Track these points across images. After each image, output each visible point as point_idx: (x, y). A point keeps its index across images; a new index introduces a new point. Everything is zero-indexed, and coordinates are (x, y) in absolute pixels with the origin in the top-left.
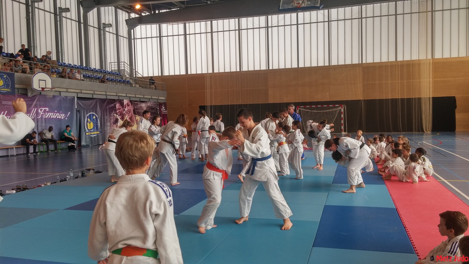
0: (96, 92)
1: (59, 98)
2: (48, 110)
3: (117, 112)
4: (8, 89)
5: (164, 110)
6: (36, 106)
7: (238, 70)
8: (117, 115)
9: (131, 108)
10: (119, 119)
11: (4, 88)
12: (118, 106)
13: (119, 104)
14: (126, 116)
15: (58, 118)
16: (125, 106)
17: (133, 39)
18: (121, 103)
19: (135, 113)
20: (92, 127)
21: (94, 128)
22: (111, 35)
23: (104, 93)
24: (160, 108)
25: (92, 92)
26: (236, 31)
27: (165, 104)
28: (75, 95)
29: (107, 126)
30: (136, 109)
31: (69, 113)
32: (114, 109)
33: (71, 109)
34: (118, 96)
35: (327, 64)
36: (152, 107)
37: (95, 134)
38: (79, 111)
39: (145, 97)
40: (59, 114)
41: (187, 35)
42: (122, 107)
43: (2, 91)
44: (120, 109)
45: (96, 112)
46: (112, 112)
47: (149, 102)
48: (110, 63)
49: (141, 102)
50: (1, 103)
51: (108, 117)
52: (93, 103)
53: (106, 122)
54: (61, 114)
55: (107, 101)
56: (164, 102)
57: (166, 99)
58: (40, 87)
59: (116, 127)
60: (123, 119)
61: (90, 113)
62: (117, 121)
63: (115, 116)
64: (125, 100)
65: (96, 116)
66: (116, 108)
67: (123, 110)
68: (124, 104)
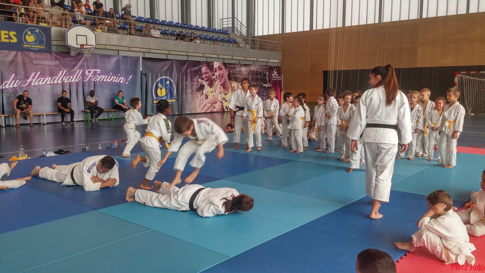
0: (172, 53)
1: (116, 59)
2: (100, 72)
3: (203, 76)
4: (41, 46)
5: (276, 76)
6: (82, 67)
7: (377, 22)
8: (203, 81)
9: (225, 72)
10: (206, 86)
11: (35, 45)
12: (204, 69)
13: (207, 67)
14: (217, 82)
15: (114, 81)
16: (215, 70)
18: (210, 66)
19: (230, 79)
20: (164, 93)
21: (167, 95)
23: (185, 54)
24: (271, 73)
25: (166, 52)
27: (278, 69)
28: (141, 55)
29: (186, 92)
30: (232, 74)
31: (131, 76)
32: (198, 73)
33: (134, 71)
34: (205, 57)
36: (257, 72)
38: (145, 74)
39: (248, 59)
40: (115, 77)
42: (211, 71)
43: (33, 48)
44: (207, 73)
45: (171, 76)
46: (195, 77)
47: (254, 66)
48: (221, 20)
49: (241, 65)
50: (32, 62)
51: (189, 83)
52: (167, 65)
53: (186, 89)
54: (120, 77)
55: (188, 62)
56: (277, 66)
57: (280, 62)
58: (78, 43)
59: (200, 95)
60: (211, 85)
61: (162, 78)
62: (202, 87)
63: (199, 81)
64: (215, 63)
65: (170, 81)
66: (201, 72)
67: (212, 75)
68: (213, 67)
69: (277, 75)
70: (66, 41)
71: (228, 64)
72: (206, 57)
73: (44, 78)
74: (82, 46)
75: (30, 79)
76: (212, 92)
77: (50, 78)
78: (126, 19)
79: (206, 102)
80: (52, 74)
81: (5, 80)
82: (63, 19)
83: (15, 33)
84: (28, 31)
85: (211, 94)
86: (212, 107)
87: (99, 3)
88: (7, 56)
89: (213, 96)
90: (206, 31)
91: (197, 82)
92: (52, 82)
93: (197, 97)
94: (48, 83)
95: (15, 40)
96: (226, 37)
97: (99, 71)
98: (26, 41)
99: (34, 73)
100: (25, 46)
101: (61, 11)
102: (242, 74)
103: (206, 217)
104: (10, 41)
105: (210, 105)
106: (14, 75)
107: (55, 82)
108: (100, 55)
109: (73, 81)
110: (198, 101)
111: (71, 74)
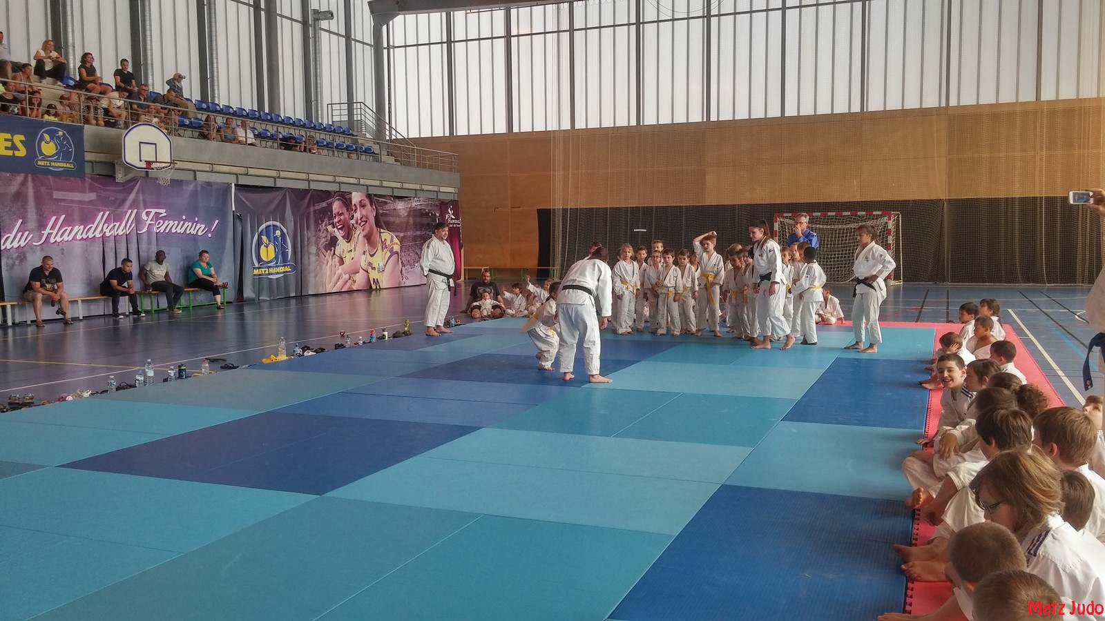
0: (283, 174)
1: (191, 187)
2: (165, 214)
3: (336, 220)
4: (67, 163)
5: (452, 219)
6: (134, 204)
7: (633, 123)
8: (335, 229)
9: (370, 212)
10: (340, 239)
11: (57, 162)
12: (336, 206)
13: (340, 202)
14: (358, 232)
15: (188, 231)
16: (354, 208)
17: (385, 48)
18: (346, 200)
19: (378, 225)
20: (272, 255)
21: (276, 258)
22: (334, 37)
23: (303, 176)
24: (443, 212)
25: (274, 173)
26: (631, 27)
27: (455, 204)
28: (232, 181)
29: (309, 253)
31: (217, 221)
32: (326, 214)
33: (221, 213)
34: (337, 183)
35: (856, 108)
36: (422, 211)
37: (277, 272)
38: (239, 218)
39: (406, 186)
40: (190, 224)
41: (512, 38)
42: (348, 210)
43: (53, 167)
44: (341, 214)
45: (283, 222)
46: (323, 221)
47: (416, 199)
48: (330, 106)
49: (396, 198)
50: (50, 195)
51: (312, 233)
52: (276, 198)
53: (308, 245)
54: (197, 222)
55: (310, 194)
56: (453, 199)
57: (457, 192)
58: (142, 159)
59: (331, 257)
60: (348, 237)
61: (268, 223)
62: (333, 242)
63: (329, 230)
64: (354, 194)
65: (281, 230)
66: (331, 211)
67: (350, 217)
68: (351, 203)
69: (454, 217)
70: (121, 155)
72: (339, 183)
73: (71, 227)
74: (148, 163)
75: (48, 231)
76: (351, 251)
77: (82, 227)
79: (340, 271)
80: (86, 219)
81: (5, 232)
83: (22, 138)
84: (45, 135)
85: (348, 254)
86: (351, 281)
88: (8, 183)
89: (353, 258)
92: (85, 237)
93: (325, 262)
94: (79, 237)
95: (22, 152)
97: (163, 211)
98: (41, 154)
99: (54, 218)
100: (39, 163)
102: (399, 216)
104: (14, 153)
105: (347, 276)
106: (20, 221)
107: (91, 234)
109: (120, 232)
110: (327, 270)
111: (117, 217)
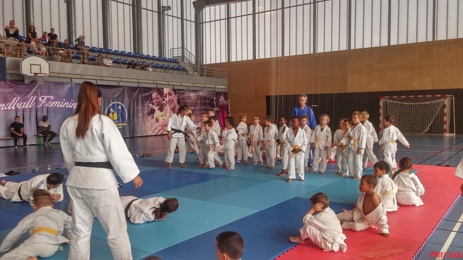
0: (124, 80)
1: (69, 86)
2: (53, 99)
3: (154, 101)
6: (36, 94)
7: (312, 52)
8: (154, 106)
9: (175, 98)
10: (157, 111)
12: (154, 95)
14: (167, 107)
15: (67, 107)
16: (165, 96)
17: (201, 23)
18: (160, 92)
19: (179, 104)
20: (116, 118)
21: (118, 119)
22: (175, 19)
23: (136, 81)
24: (218, 98)
25: (118, 79)
26: (311, 4)
27: (225, 94)
29: (138, 117)
32: (149, 98)
34: (155, 84)
35: (430, 39)
36: (205, 97)
39: (196, 85)
40: (68, 103)
41: (256, 14)
42: (161, 97)
45: (122, 102)
46: (146, 102)
47: (202, 91)
48: (171, 50)
49: (190, 91)
51: (140, 107)
52: (119, 91)
53: (137, 113)
54: (72, 102)
55: (139, 89)
56: (224, 91)
57: (226, 88)
58: (32, 72)
60: (161, 109)
61: (114, 103)
62: (152, 112)
63: (150, 106)
64: (165, 89)
65: (122, 106)
66: (152, 97)
67: (162, 100)
68: (163, 93)
69: (224, 100)
70: (20, 70)
71: (177, 90)
72: (157, 84)
74: (36, 74)
76: (163, 116)
77: (4, 105)
78: (80, 49)
80: (6, 101)
82: (18, 49)
85: (161, 118)
86: (163, 130)
87: (53, 34)
89: (164, 119)
90: (157, 59)
91: (148, 106)
92: (5, 109)
93: (148, 121)
94: (2, 109)
96: (176, 65)
97: (52, 97)
101: (17, 42)
102: (191, 99)
103: (138, 224)
105: (160, 128)
107: (9, 108)
108: (53, 83)
109: (27, 107)
110: (149, 125)
111: (25, 100)
